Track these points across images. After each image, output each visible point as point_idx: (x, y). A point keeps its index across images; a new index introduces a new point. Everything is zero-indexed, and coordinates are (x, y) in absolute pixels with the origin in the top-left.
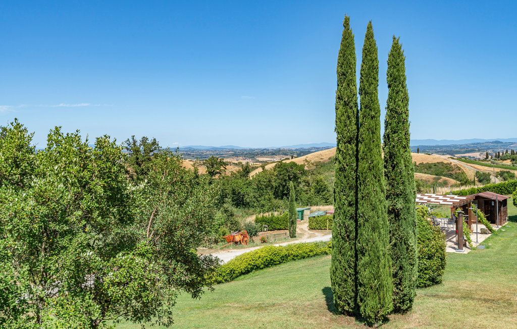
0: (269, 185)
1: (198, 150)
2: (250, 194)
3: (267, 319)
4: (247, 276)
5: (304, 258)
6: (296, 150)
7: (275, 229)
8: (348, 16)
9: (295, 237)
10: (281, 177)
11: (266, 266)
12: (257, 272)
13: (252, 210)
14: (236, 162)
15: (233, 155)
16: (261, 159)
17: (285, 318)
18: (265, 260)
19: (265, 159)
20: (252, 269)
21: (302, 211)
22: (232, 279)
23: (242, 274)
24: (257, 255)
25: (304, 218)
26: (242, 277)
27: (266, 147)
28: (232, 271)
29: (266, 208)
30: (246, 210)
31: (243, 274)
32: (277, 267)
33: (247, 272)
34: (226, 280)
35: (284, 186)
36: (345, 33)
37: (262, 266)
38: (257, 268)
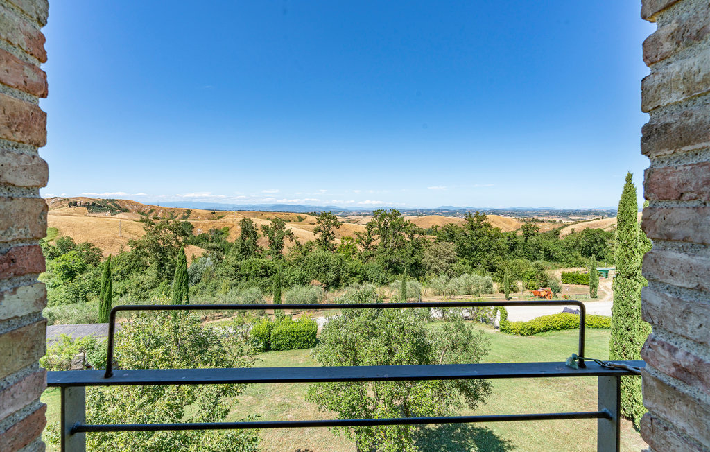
0: (577, 245)
1: (521, 210)
2: (559, 252)
3: (548, 397)
4: (545, 334)
5: (598, 328)
6: (607, 211)
7: (579, 284)
8: (631, 172)
9: (597, 297)
10: (588, 240)
11: (562, 328)
12: (554, 332)
13: (560, 264)
14: (551, 220)
15: (549, 214)
16: (573, 218)
17: (563, 400)
18: (561, 324)
19: (577, 218)
20: (549, 329)
21: (607, 272)
22: (532, 334)
23: (540, 331)
24: (555, 320)
25: (609, 276)
26: (541, 333)
27: (579, 209)
28: (532, 329)
29: (573, 263)
30: (556, 263)
31: (542, 332)
32: (572, 331)
33: (545, 330)
34: (527, 334)
35: (591, 247)
36: (626, 187)
37: (558, 328)
38: (554, 329)
